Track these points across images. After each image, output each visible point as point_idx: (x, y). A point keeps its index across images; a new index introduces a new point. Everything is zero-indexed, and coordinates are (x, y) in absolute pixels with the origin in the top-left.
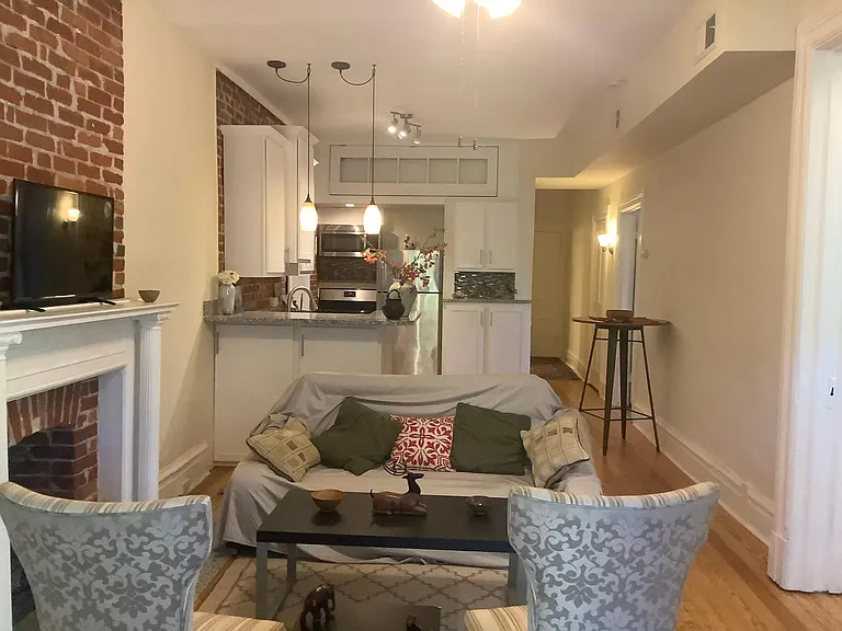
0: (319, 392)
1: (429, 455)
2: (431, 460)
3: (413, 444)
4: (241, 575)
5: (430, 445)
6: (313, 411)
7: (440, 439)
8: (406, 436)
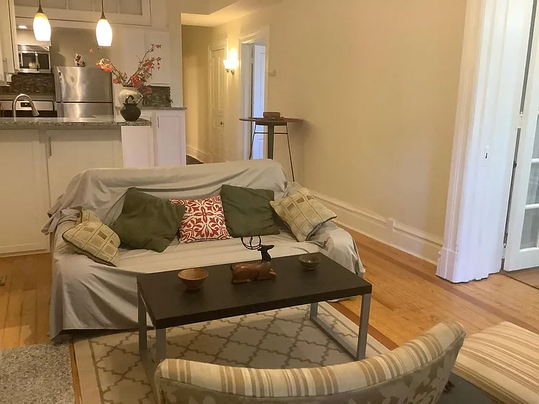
0: (103, 187)
1: (213, 228)
2: (215, 232)
3: (199, 221)
4: (93, 357)
5: (212, 220)
6: (99, 203)
7: (218, 214)
8: (191, 216)
